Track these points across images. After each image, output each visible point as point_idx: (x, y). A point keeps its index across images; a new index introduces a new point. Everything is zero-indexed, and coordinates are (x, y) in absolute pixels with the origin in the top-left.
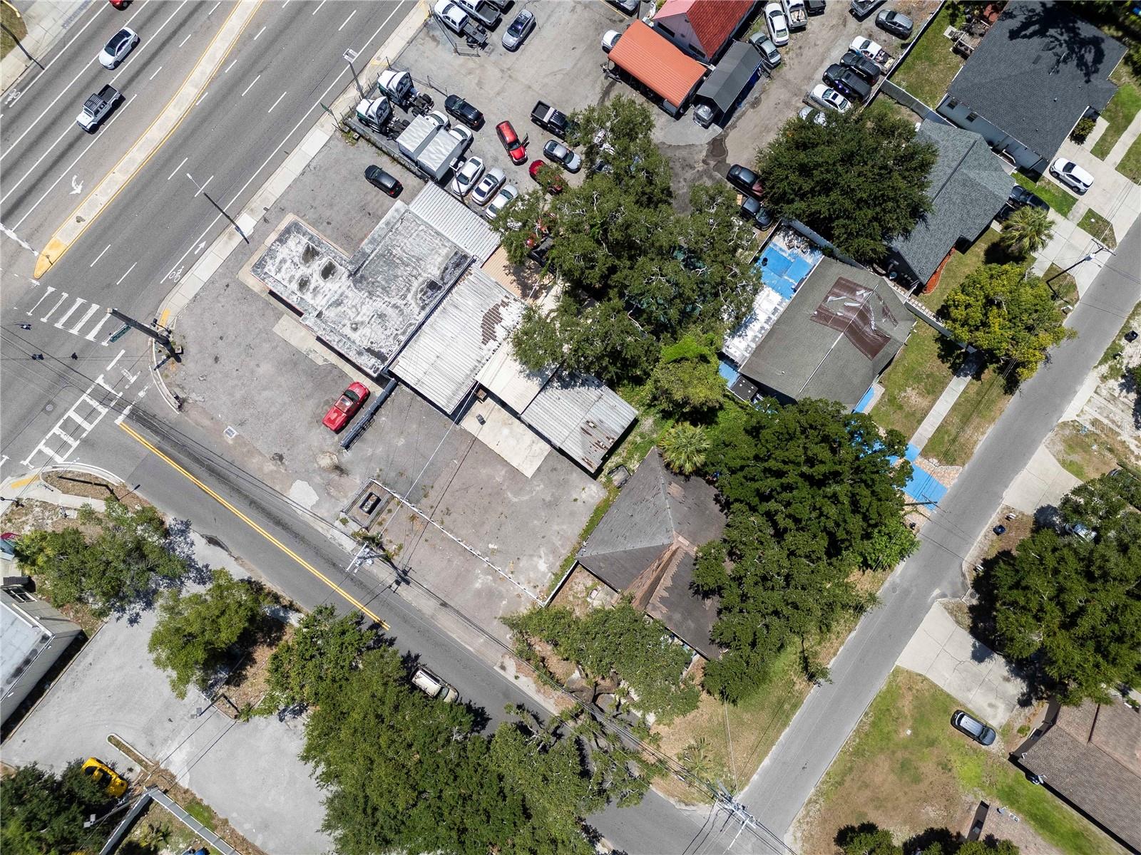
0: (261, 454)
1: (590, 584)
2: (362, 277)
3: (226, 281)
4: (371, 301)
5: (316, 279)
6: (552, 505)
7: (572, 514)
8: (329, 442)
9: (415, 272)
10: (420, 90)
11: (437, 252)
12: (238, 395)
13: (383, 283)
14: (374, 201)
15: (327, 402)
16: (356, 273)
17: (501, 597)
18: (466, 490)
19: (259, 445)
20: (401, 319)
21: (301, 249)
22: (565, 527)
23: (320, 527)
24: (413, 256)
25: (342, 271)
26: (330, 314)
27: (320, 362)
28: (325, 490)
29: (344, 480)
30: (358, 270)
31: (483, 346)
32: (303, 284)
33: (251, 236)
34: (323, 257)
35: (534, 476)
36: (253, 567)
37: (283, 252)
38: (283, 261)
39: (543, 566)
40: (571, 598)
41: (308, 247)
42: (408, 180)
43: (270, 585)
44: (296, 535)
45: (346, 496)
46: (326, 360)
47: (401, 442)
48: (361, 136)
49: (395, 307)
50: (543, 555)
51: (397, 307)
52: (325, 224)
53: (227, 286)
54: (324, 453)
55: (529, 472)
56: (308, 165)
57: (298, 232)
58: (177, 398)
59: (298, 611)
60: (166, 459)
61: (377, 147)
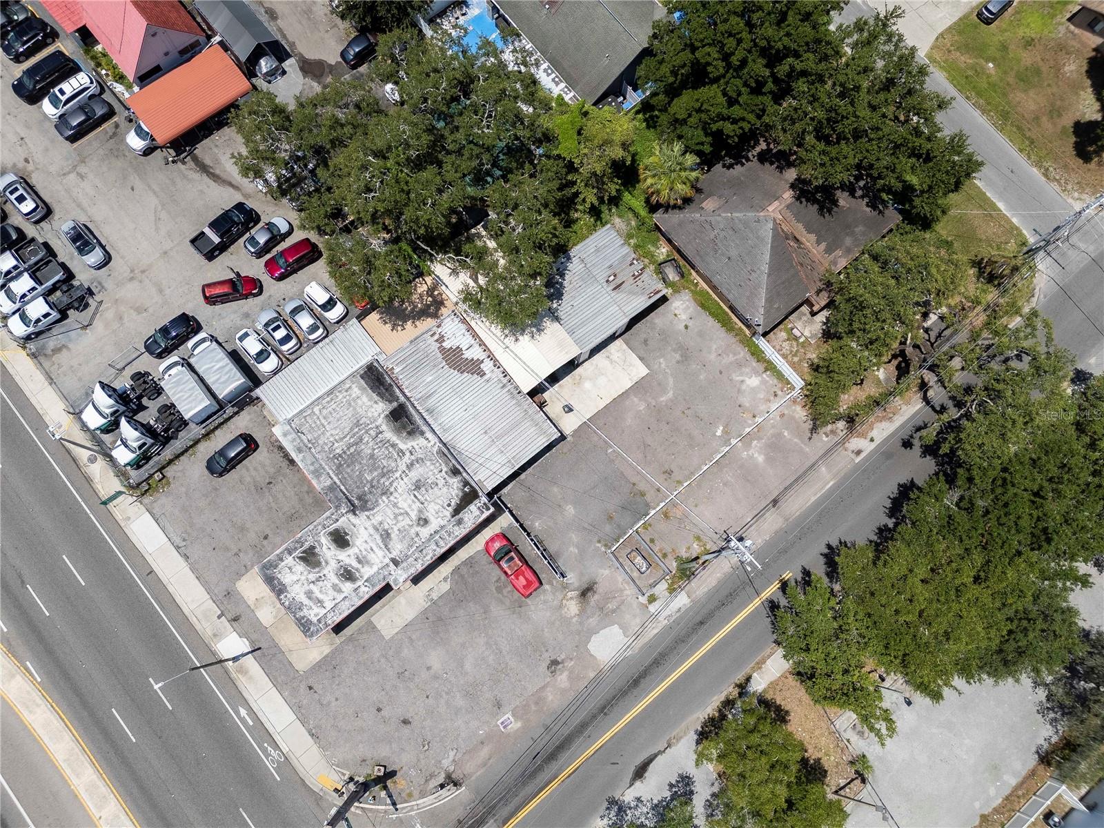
0: (543, 688)
1: (783, 335)
2: (359, 498)
3: (303, 688)
4: (395, 494)
5: (347, 557)
6: (686, 355)
7: (701, 334)
8: (549, 597)
9: (373, 433)
11: (354, 400)
12: (460, 701)
13: (376, 473)
14: (254, 473)
15: (499, 590)
16: (353, 505)
17: (779, 435)
18: (646, 446)
19: (532, 689)
20: (428, 463)
21: (300, 567)
22: (714, 347)
23: (653, 631)
24: (352, 429)
25: (344, 521)
26: (397, 548)
27: (446, 587)
28: (608, 616)
29: (601, 588)
30: (350, 501)
31: (486, 377)
32: (348, 575)
34: (318, 542)
35: (648, 366)
36: (684, 725)
37: (297, 593)
38: (309, 594)
39: (753, 381)
40: (796, 359)
41: (300, 558)
42: (243, 422)
43: (710, 708)
44: (656, 663)
45: (622, 591)
46: (445, 579)
47: (570, 510)
48: (160, 470)
49: (410, 466)
50: (741, 378)
51: (412, 464)
52: (265, 542)
53: (310, 688)
54: (561, 606)
55: (641, 371)
56: (177, 548)
57: (276, 567)
58: (442, 786)
59: (748, 679)
60: (522, 814)
61: (182, 454)
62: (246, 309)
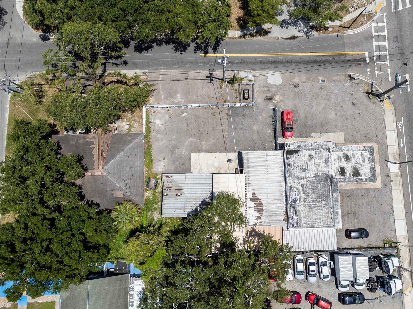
0: (304, 82)
1: (133, 130)
2: (327, 181)
3: (379, 138)
4: (314, 173)
5: (344, 163)
6: (174, 148)
7: (161, 152)
8: (282, 106)
9: (307, 200)
10: (380, 292)
11: (306, 217)
12: (333, 98)
13: (316, 185)
14: (353, 222)
15: (297, 121)
16: (331, 180)
17: (165, 98)
18: (213, 129)
19: (308, 85)
20: (296, 175)
21: (361, 172)
22: (160, 144)
23: (258, 72)
24: (314, 207)
25: (337, 176)
26: (325, 154)
27: (313, 134)
28: (269, 87)
29: (264, 96)
30: (331, 182)
31: (253, 191)
32: (347, 158)
33: (387, 164)
34: (350, 176)
35: (190, 155)
36: (270, 40)
37: (367, 165)
38: (364, 161)
39: (158, 122)
40: (136, 118)
41: (359, 175)
42: (347, 243)
43: (258, 38)
44: (264, 63)
45: (258, 91)
46: (312, 137)
47: (255, 128)
48: (384, 247)
49: (302, 179)
50: (161, 126)
52: (363, 194)
53: (377, 136)
54: (281, 101)
55: (194, 156)
56: (393, 215)
57: (369, 178)
59: (240, 37)
60: (337, 53)
61: (373, 248)
62: (318, 290)
